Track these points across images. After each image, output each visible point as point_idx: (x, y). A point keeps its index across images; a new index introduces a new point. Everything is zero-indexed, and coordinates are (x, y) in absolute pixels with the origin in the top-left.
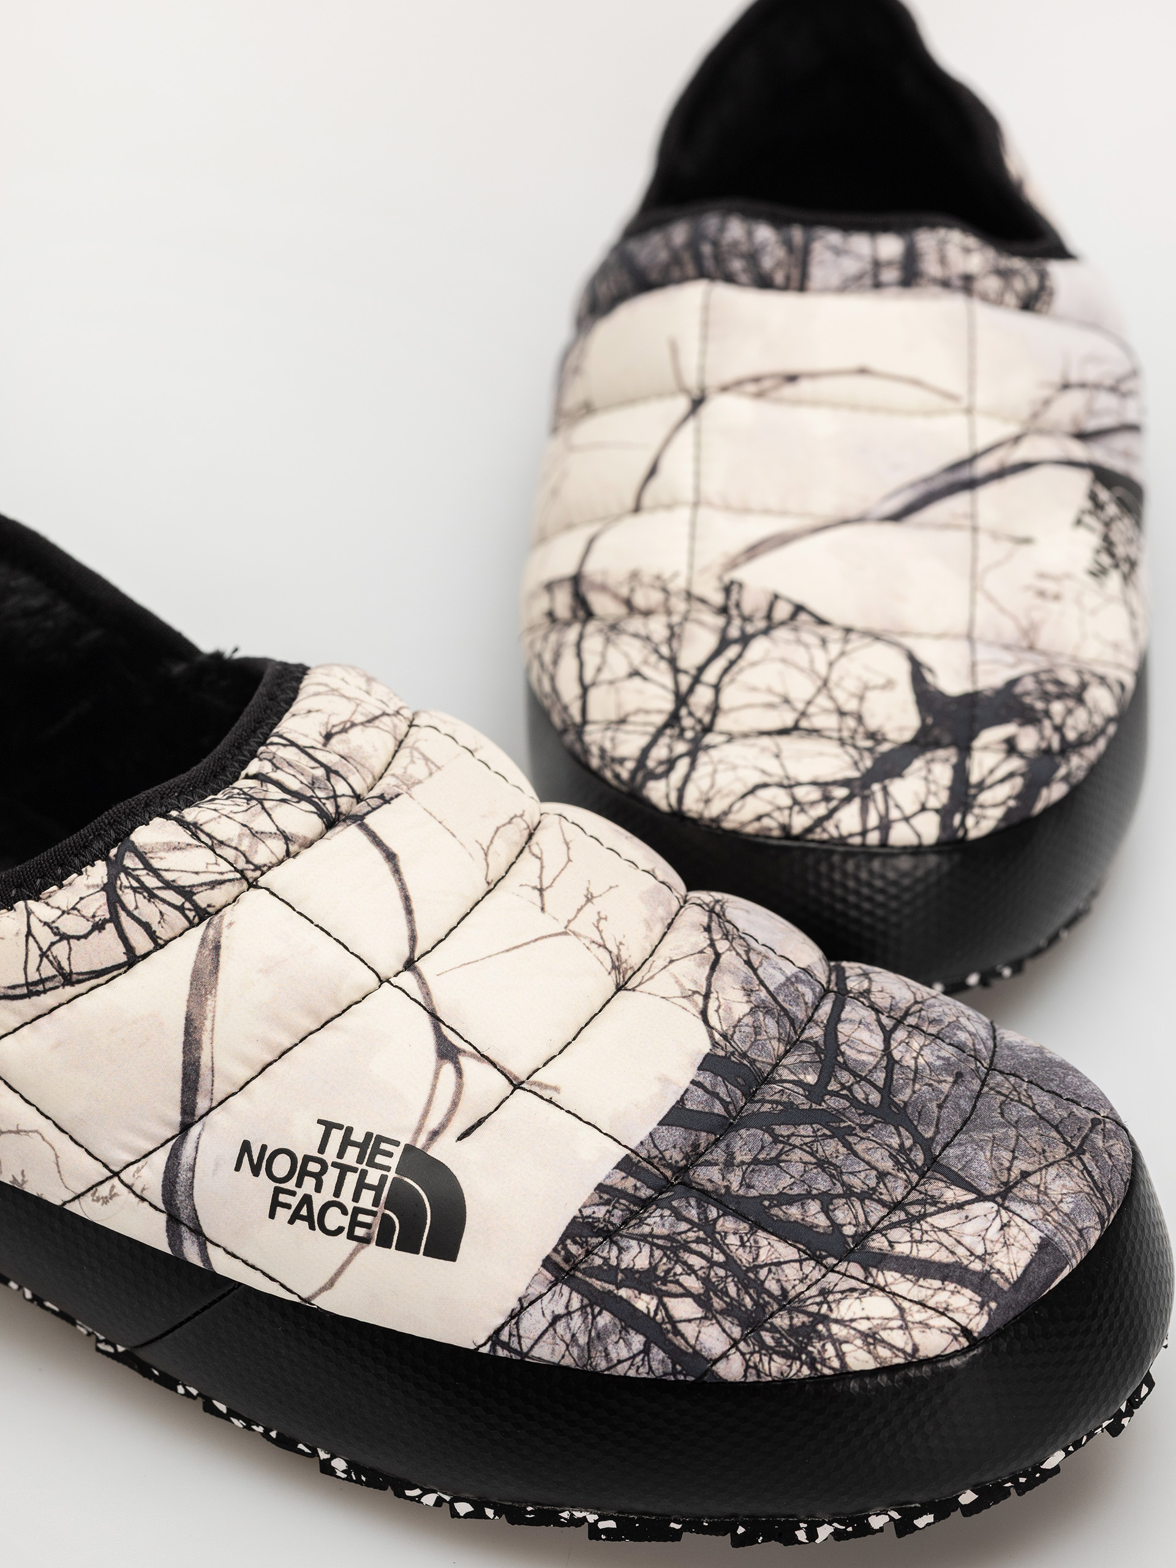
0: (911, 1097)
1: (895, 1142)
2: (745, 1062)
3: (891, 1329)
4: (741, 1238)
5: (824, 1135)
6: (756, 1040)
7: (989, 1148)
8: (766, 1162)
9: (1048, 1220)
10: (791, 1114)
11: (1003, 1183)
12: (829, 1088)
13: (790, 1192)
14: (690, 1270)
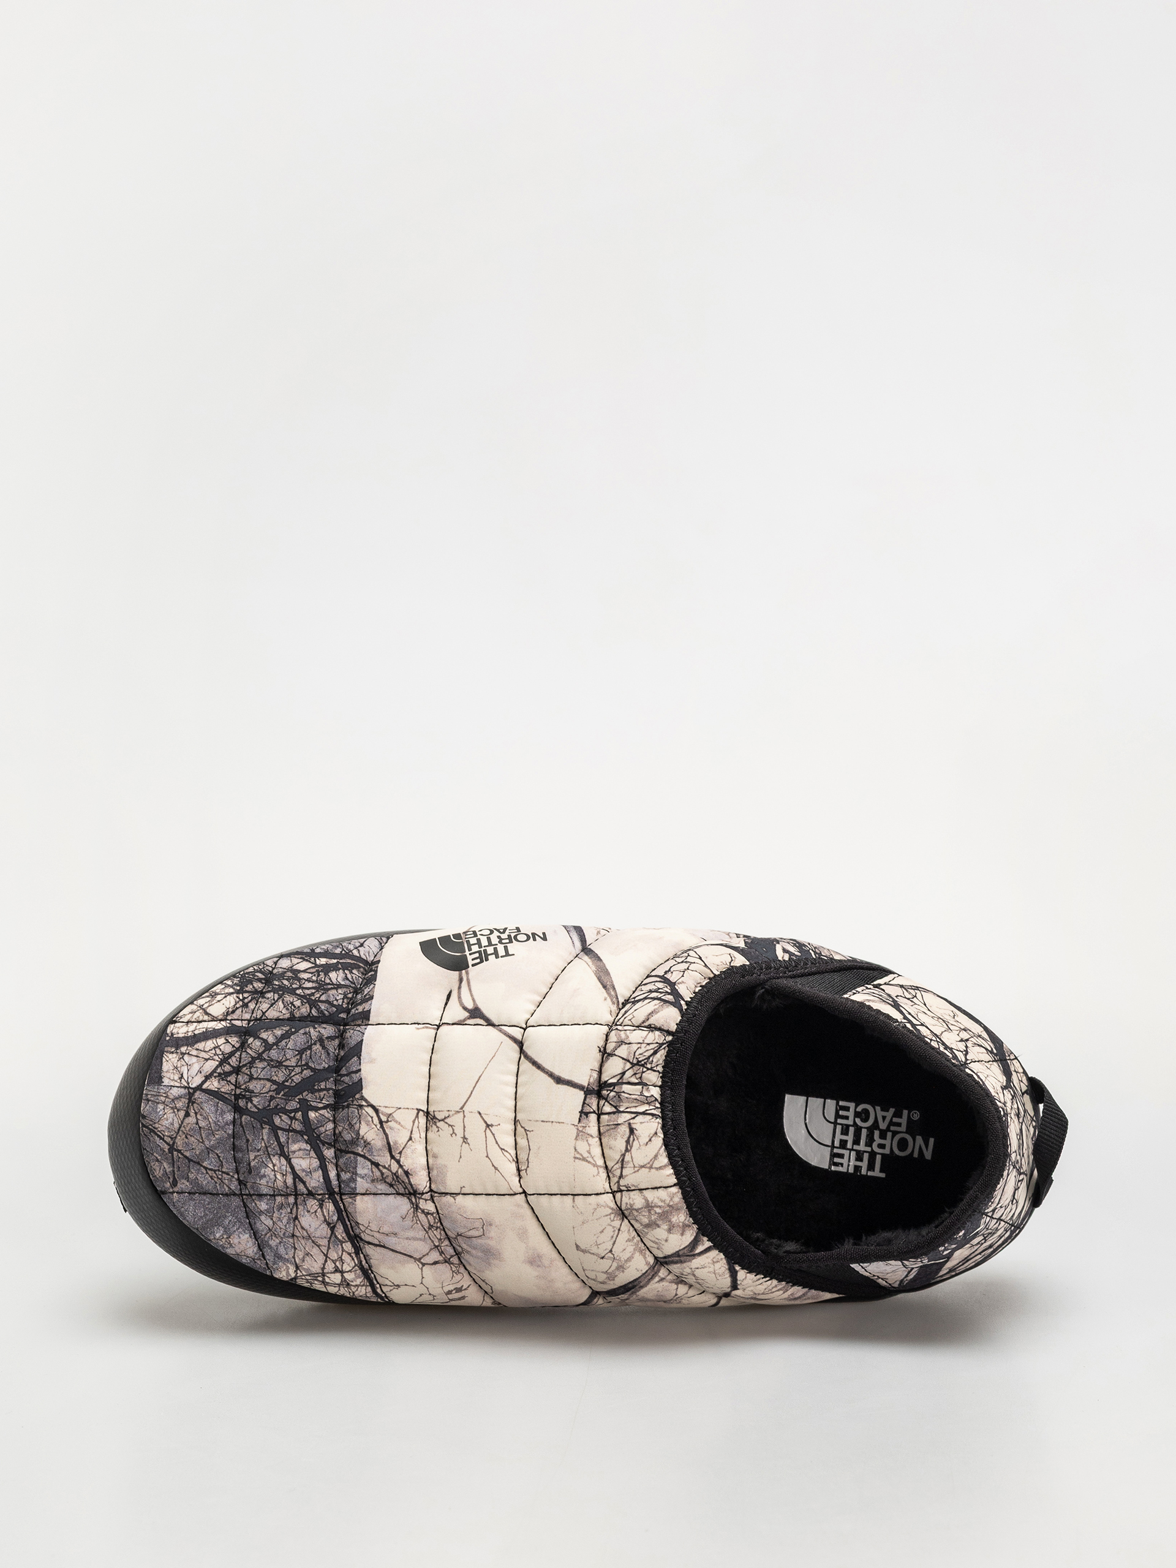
0: (262, 1134)
1: (255, 1100)
2: (346, 1104)
3: (206, 1003)
4: (295, 1007)
5: (287, 1081)
6: (348, 1120)
7: (212, 1125)
8: (305, 1050)
9: (164, 1093)
10: (308, 1085)
11: (194, 1102)
12: (300, 1113)
13: (285, 1040)
14: (309, 980)
